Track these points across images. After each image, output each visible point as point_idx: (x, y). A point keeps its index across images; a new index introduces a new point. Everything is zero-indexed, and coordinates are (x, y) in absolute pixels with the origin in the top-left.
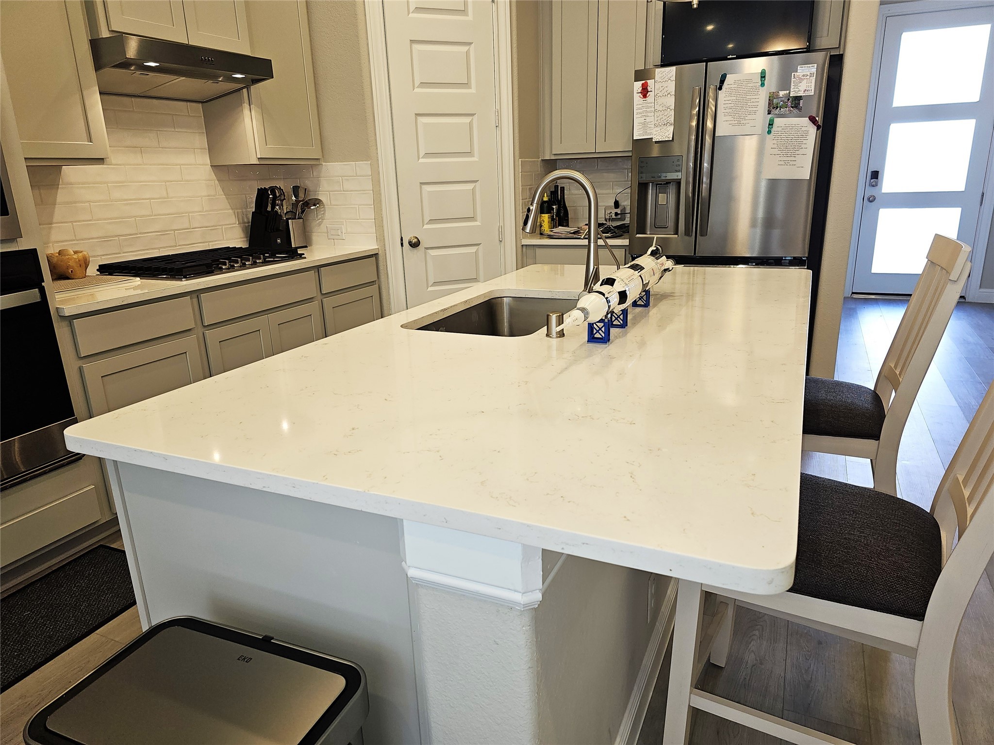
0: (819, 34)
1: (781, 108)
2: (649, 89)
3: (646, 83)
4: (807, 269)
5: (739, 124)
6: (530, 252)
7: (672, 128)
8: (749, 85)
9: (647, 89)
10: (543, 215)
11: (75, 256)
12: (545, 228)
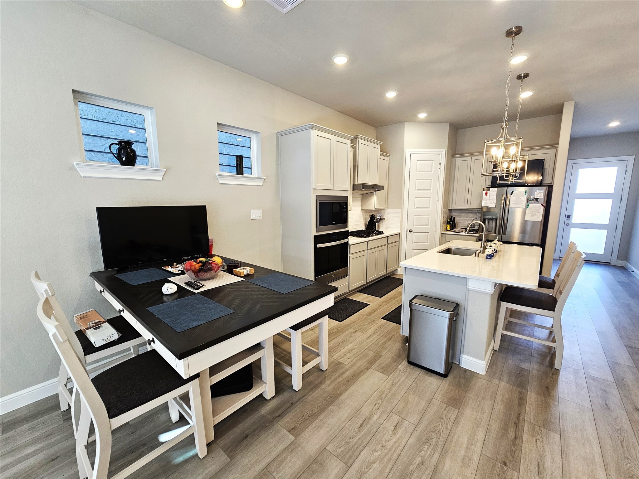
0: (544, 180)
1: (531, 201)
3: (487, 191)
4: (541, 247)
5: (517, 205)
6: (444, 235)
7: (495, 204)
8: (521, 194)
10: (448, 225)
12: (449, 229)
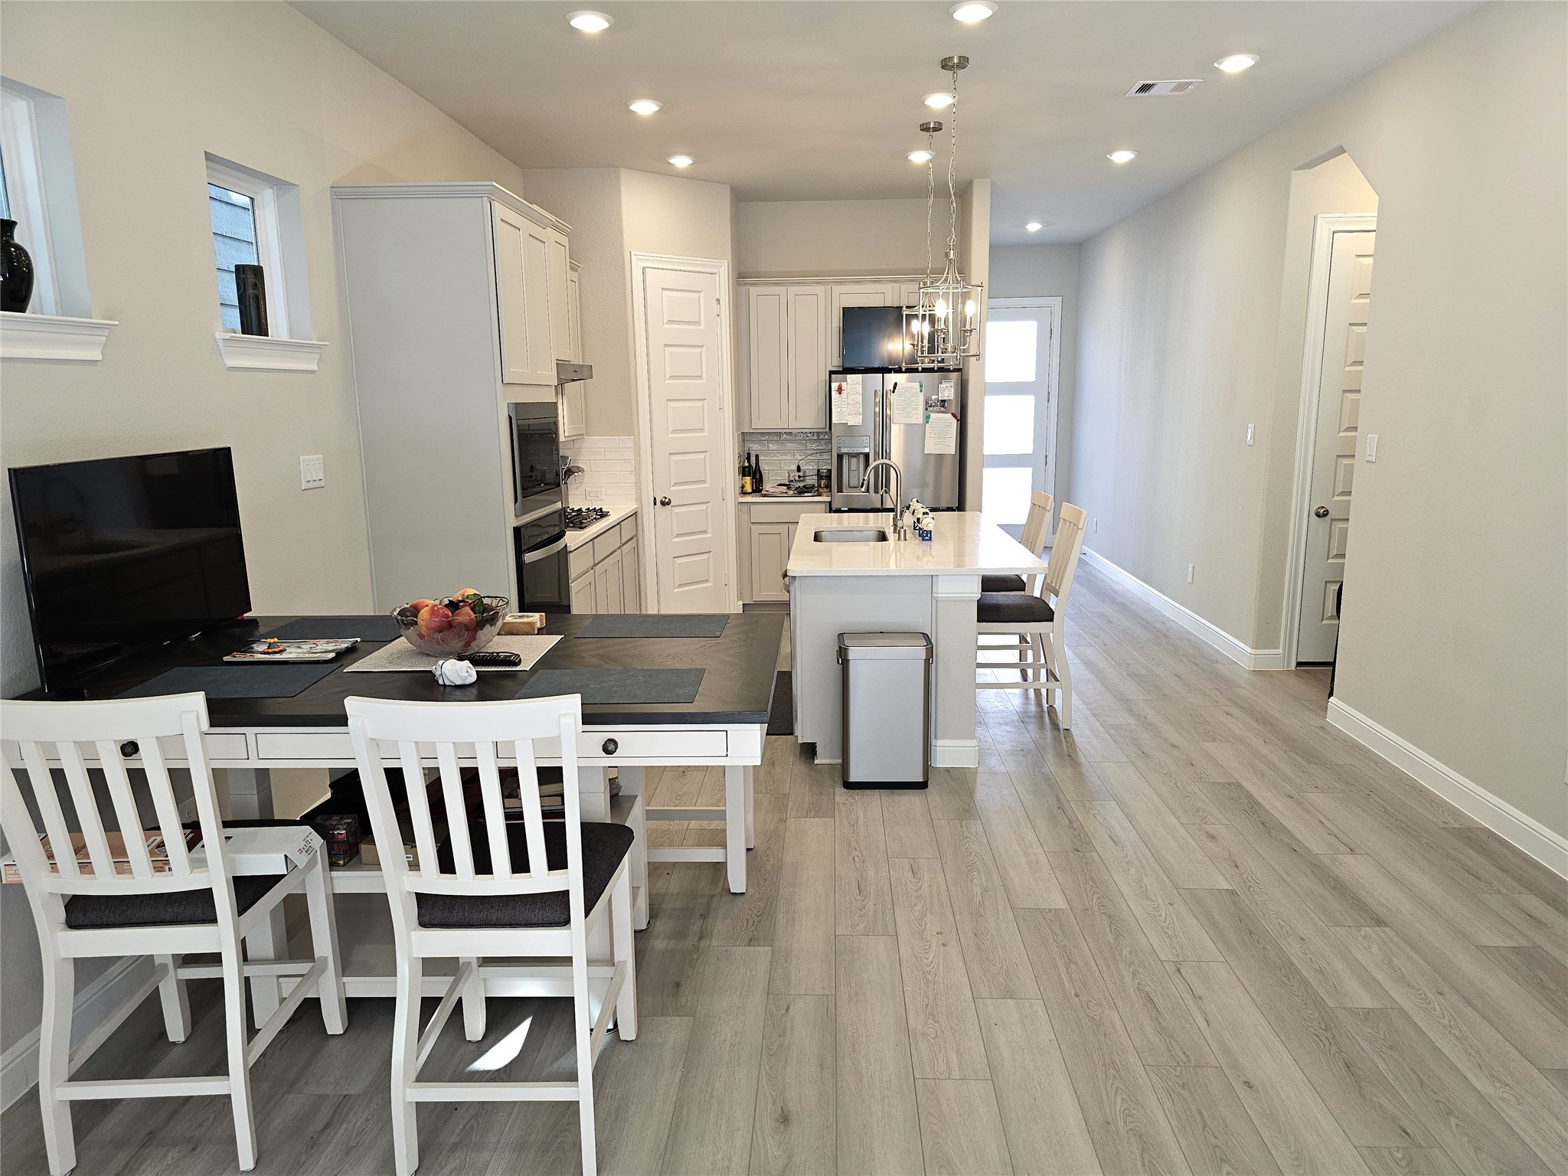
1: (933, 407)
2: (843, 388)
3: (841, 384)
5: (907, 416)
7: (862, 416)
8: (912, 389)
10: (746, 478)
12: (748, 488)
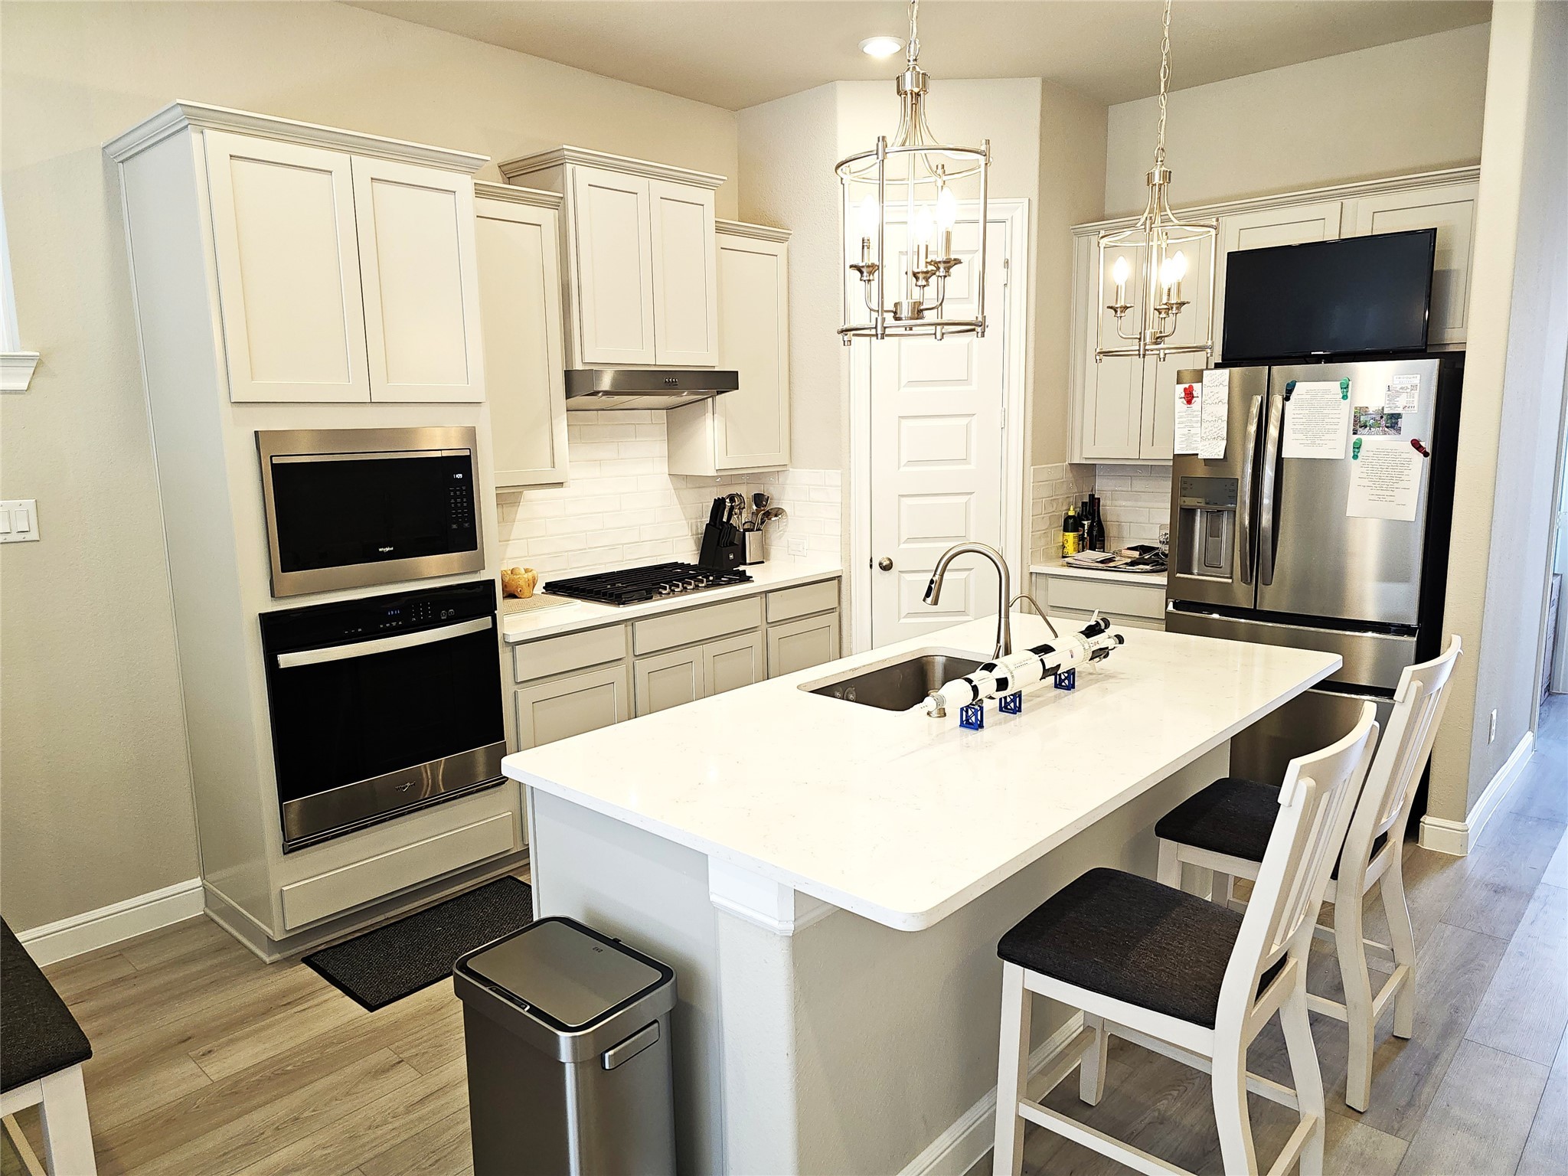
0: (1450, 322)
1: (1371, 427)
2: (1195, 394)
3: (1191, 387)
5: (1313, 444)
6: (1042, 580)
7: (1223, 444)
8: (1327, 396)
9: (1191, 394)
10: (1067, 534)
11: (526, 576)
12: (1072, 550)
